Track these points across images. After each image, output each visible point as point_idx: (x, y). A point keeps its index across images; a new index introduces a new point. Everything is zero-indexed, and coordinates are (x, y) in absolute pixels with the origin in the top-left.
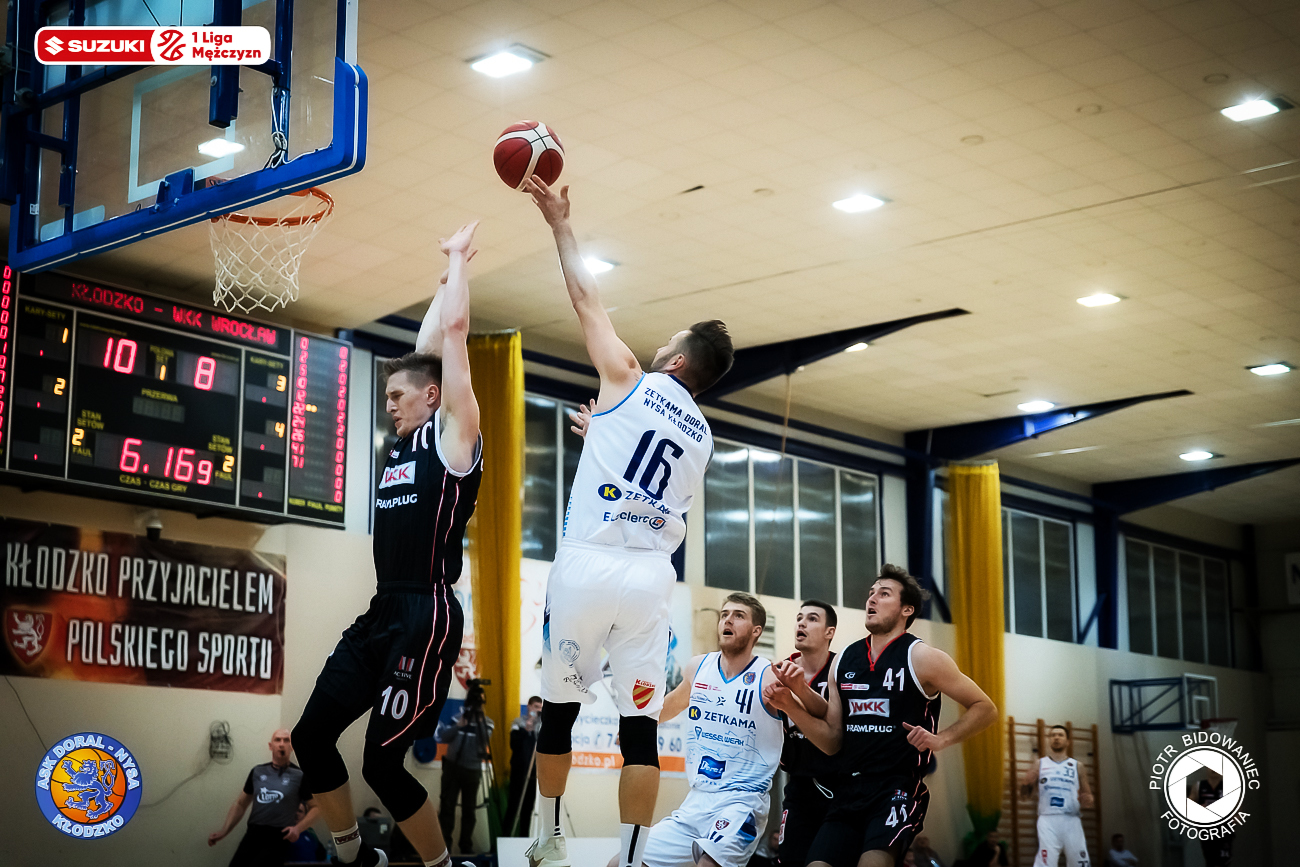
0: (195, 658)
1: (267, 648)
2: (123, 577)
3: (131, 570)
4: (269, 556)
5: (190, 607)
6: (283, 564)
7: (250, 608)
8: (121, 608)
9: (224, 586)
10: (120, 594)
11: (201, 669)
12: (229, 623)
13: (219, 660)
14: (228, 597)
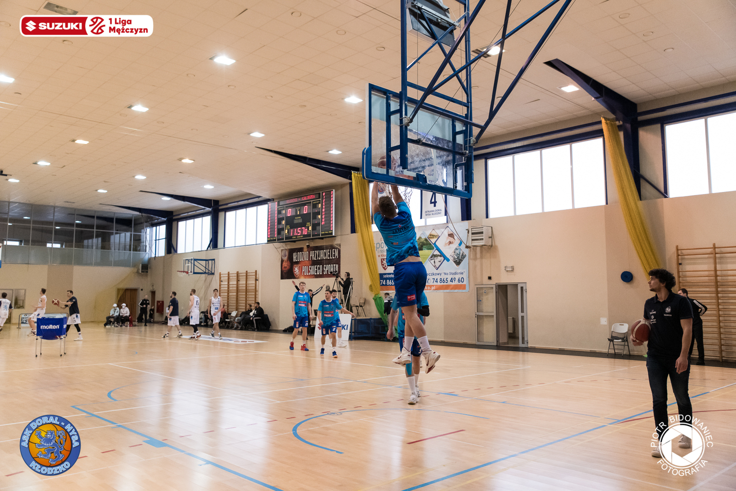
0: (323, 271)
1: (337, 266)
2: (311, 256)
3: (312, 254)
4: (336, 244)
5: (322, 260)
6: (340, 245)
7: (334, 258)
8: (311, 262)
9: (328, 254)
10: (310, 260)
11: (325, 273)
12: (329, 262)
13: (328, 271)
14: (329, 257)
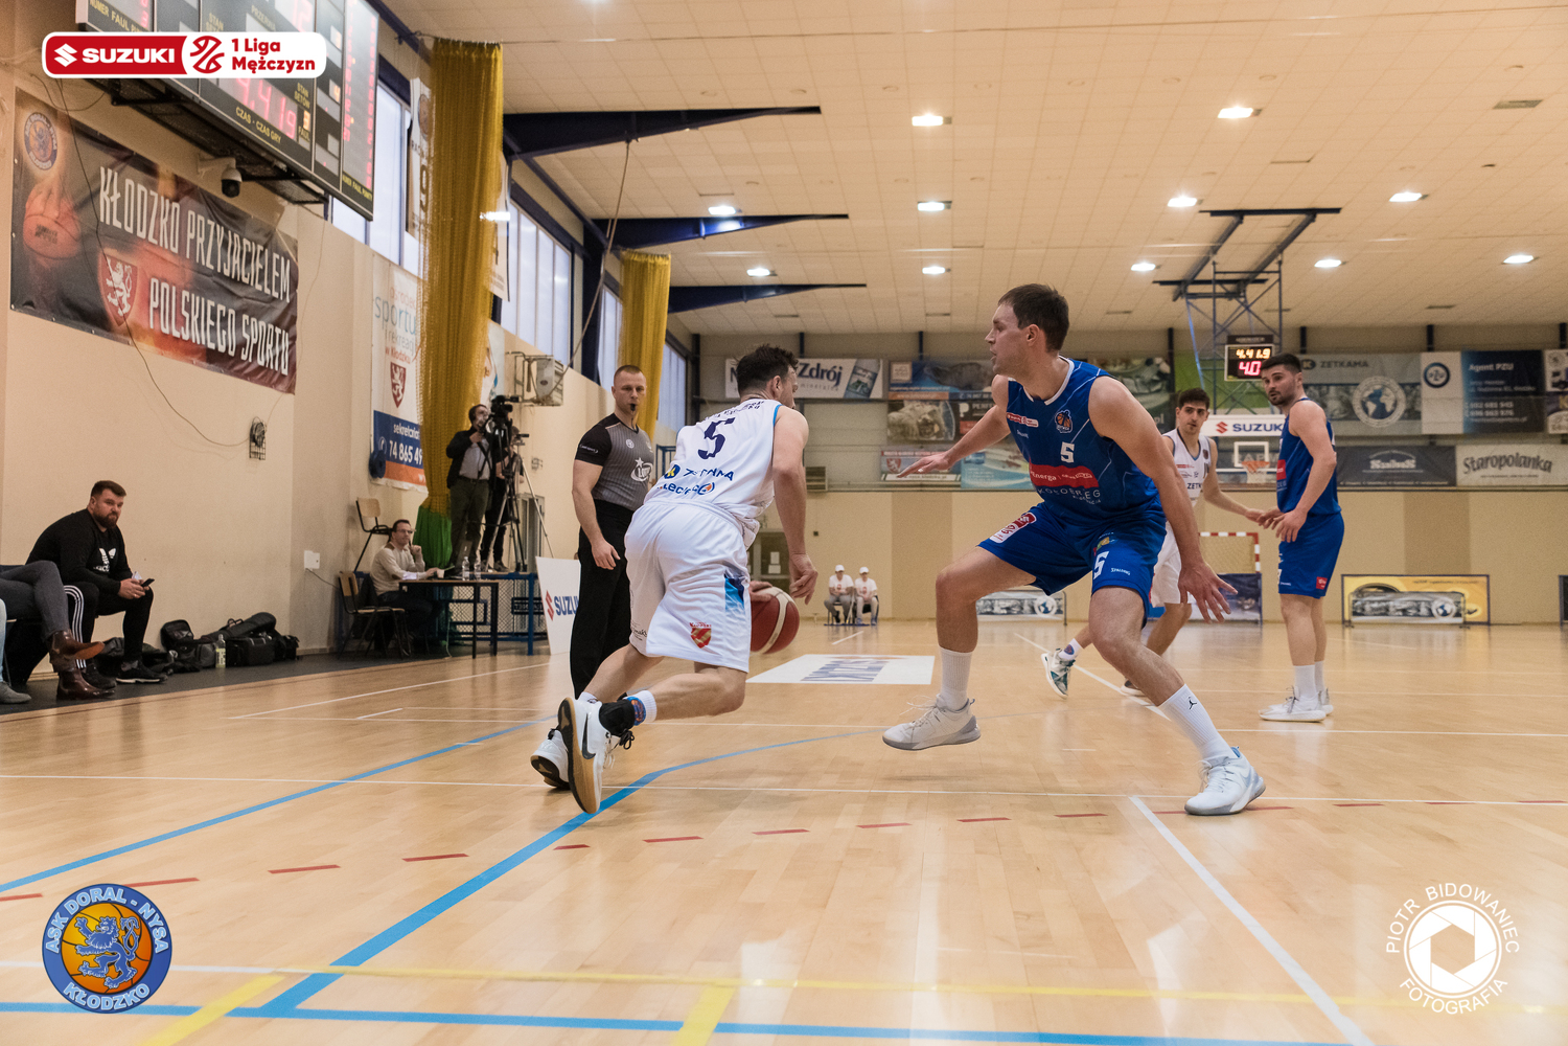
0: (240, 343)
1: (285, 340)
2: (190, 236)
3: (195, 228)
4: (287, 237)
5: (236, 283)
6: (296, 250)
7: (276, 295)
8: (189, 272)
9: (259, 266)
10: (188, 256)
13: (255, 348)
14: (261, 278)
